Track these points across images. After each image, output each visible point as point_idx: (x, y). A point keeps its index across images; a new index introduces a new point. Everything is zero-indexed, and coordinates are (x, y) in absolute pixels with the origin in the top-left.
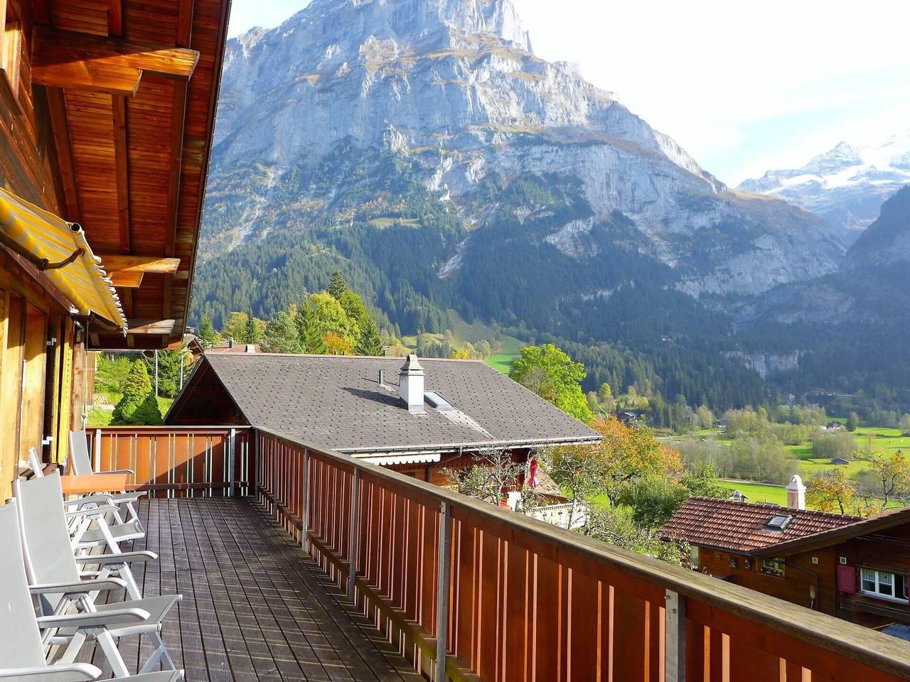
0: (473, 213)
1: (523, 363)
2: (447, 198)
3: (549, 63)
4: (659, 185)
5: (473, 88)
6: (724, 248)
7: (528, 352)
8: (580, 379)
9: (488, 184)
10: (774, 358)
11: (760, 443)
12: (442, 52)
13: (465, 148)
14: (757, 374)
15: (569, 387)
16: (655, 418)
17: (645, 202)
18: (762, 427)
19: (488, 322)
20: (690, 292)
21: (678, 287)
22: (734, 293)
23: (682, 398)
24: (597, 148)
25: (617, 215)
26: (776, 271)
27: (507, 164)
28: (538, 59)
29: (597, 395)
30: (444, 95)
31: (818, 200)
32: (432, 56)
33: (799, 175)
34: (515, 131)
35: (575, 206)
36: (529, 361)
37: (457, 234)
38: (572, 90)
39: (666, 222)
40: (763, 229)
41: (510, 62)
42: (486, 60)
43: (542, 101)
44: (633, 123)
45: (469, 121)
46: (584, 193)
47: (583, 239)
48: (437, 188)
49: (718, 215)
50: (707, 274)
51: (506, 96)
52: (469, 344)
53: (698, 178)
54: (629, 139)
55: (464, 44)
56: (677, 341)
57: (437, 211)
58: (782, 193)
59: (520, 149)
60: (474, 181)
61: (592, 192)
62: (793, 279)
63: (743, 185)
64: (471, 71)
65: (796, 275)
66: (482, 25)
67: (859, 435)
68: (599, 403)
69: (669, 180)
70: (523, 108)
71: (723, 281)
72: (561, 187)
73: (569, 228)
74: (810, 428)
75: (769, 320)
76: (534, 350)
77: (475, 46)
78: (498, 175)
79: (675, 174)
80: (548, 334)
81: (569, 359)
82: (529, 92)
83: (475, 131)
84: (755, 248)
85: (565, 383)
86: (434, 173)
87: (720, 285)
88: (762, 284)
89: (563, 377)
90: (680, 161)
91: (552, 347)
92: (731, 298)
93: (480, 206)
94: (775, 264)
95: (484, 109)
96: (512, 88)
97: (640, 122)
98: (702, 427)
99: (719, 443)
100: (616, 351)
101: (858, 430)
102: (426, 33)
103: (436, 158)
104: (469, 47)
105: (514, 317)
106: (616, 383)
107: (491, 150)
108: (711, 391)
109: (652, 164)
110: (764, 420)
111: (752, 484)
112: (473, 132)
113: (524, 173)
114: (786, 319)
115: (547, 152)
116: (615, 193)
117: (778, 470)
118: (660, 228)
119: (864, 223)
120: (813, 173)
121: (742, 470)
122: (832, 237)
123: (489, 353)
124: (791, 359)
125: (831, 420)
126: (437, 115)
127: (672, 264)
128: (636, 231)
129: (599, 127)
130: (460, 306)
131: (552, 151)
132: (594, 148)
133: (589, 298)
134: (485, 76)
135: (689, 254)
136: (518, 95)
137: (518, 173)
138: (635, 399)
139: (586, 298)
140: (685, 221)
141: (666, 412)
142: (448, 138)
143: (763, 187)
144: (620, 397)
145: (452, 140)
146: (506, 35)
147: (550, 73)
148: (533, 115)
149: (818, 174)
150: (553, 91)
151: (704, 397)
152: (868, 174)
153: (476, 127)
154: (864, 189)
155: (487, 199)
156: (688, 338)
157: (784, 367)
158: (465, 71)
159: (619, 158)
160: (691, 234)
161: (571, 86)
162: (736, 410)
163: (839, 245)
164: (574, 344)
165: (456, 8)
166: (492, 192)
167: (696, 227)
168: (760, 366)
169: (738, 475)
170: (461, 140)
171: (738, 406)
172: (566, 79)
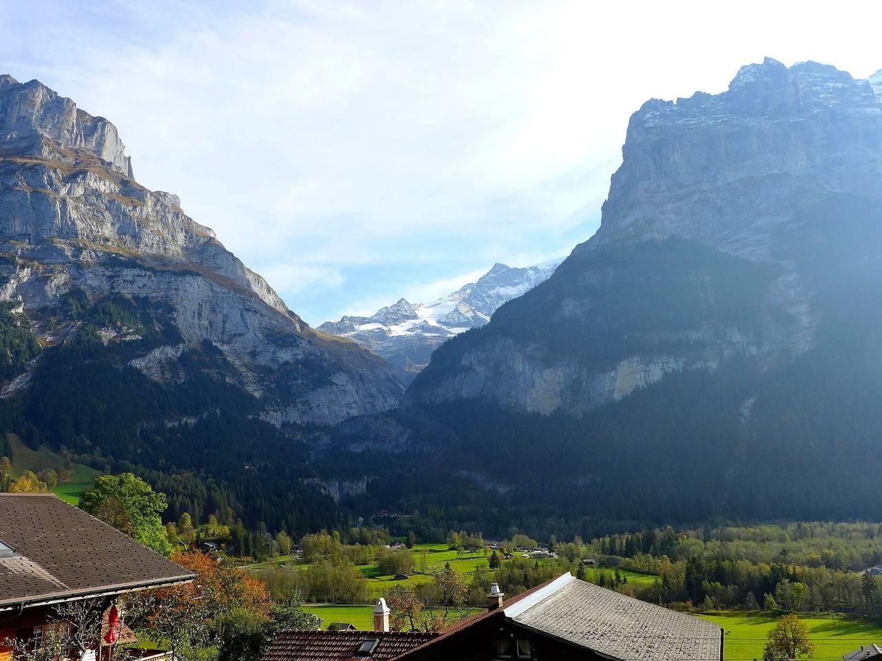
0: (49, 330)
1: (97, 494)
2: (20, 310)
3: (149, 191)
4: (248, 319)
5: (64, 201)
6: (305, 381)
7: (103, 482)
8: (161, 510)
9: (71, 301)
10: (347, 484)
11: (335, 566)
12: (31, 158)
13: (47, 261)
14: (332, 499)
15: (148, 519)
16: (235, 546)
17: (235, 335)
18: (335, 549)
19: (56, 449)
20: (273, 422)
21: (262, 416)
22: (312, 423)
23: (263, 524)
24: (191, 278)
25: (206, 344)
26: (349, 405)
27: (95, 283)
28: (138, 185)
29: (177, 526)
30: (29, 203)
31: (384, 345)
32: (19, 160)
33: (369, 322)
34: (107, 251)
35: (164, 332)
36: (104, 491)
37: (28, 351)
38: (170, 221)
39: (253, 354)
40: (339, 367)
41: (107, 183)
42: (81, 176)
43: (139, 225)
44: (228, 260)
45: (55, 234)
46: (174, 320)
47: (170, 365)
48: (8, 298)
49: (300, 352)
50: (289, 406)
51: (99, 215)
52: (31, 473)
53: (285, 317)
54: (223, 274)
55: (58, 155)
56: (259, 469)
57: (6, 324)
58: (354, 337)
59: (110, 269)
60: (55, 295)
61: (184, 320)
62: (362, 412)
63: (322, 326)
64: (63, 183)
65: (365, 409)
66: (81, 141)
67: (416, 551)
68: (178, 534)
69: (258, 315)
70: (118, 229)
71: (304, 413)
72: (152, 312)
73: (157, 353)
74: (377, 548)
75: (343, 449)
76: (111, 480)
77: (70, 160)
78: (83, 292)
79: (265, 311)
80: (126, 462)
81: (150, 489)
82: (125, 214)
83: (60, 244)
84: (332, 384)
85: (144, 515)
86: (7, 282)
87: (300, 416)
88: (337, 416)
89: (143, 508)
90: (269, 300)
91: (132, 477)
92: (310, 428)
93: (58, 323)
94: (349, 399)
95: (73, 223)
96: (107, 209)
97: (236, 260)
98: (281, 552)
99: (297, 568)
100: (198, 480)
101: (415, 548)
102: (14, 136)
103: (11, 267)
104: (63, 160)
105: (88, 442)
106: (197, 511)
107: (78, 266)
108: (290, 517)
109: (243, 299)
110: (338, 543)
111: (327, 607)
112: (59, 246)
113: (112, 293)
114: (357, 448)
115: (138, 276)
116: (206, 323)
117: (349, 589)
118: (247, 359)
119: (418, 368)
120: (381, 323)
121: (320, 593)
122: (394, 377)
123: (56, 483)
124: (360, 484)
125: (393, 539)
126: (17, 222)
127: (257, 395)
128: (225, 360)
129: (195, 259)
130: (23, 431)
131: (145, 275)
132: (188, 278)
133: (174, 426)
134: (79, 191)
135: (273, 386)
136: (114, 216)
137: (105, 293)
138: (216, 528)
139: (170, 425)
140: (271, 355)
141: (246, 540)
142: (29, 247)
143: (340, 330)
144: (200, 527)
145: (32, 250)
146: (107, 157)
147: (150, 202)
148: (127, 238)
149: (384, 323)
150: (151, 219)
151: (283, 523)
152: (422, 327)
153: (62, 241)
154: (418, 339)
155: (67, 316)
156: (269, 466)
157: (354, 492)
158: (56, 181)
159: (212, 290)
160: (275, 368)
161: (170, 217)
162: (312, 535)
163: (400, 385)
164: (154, 472)
165: (54, 119)
166: (75, 308)
167: (281, 361)
168: (334, 492)
169: (314, 598)
170: (43, 252)
171: (315, 530)
172: (165, 209)
